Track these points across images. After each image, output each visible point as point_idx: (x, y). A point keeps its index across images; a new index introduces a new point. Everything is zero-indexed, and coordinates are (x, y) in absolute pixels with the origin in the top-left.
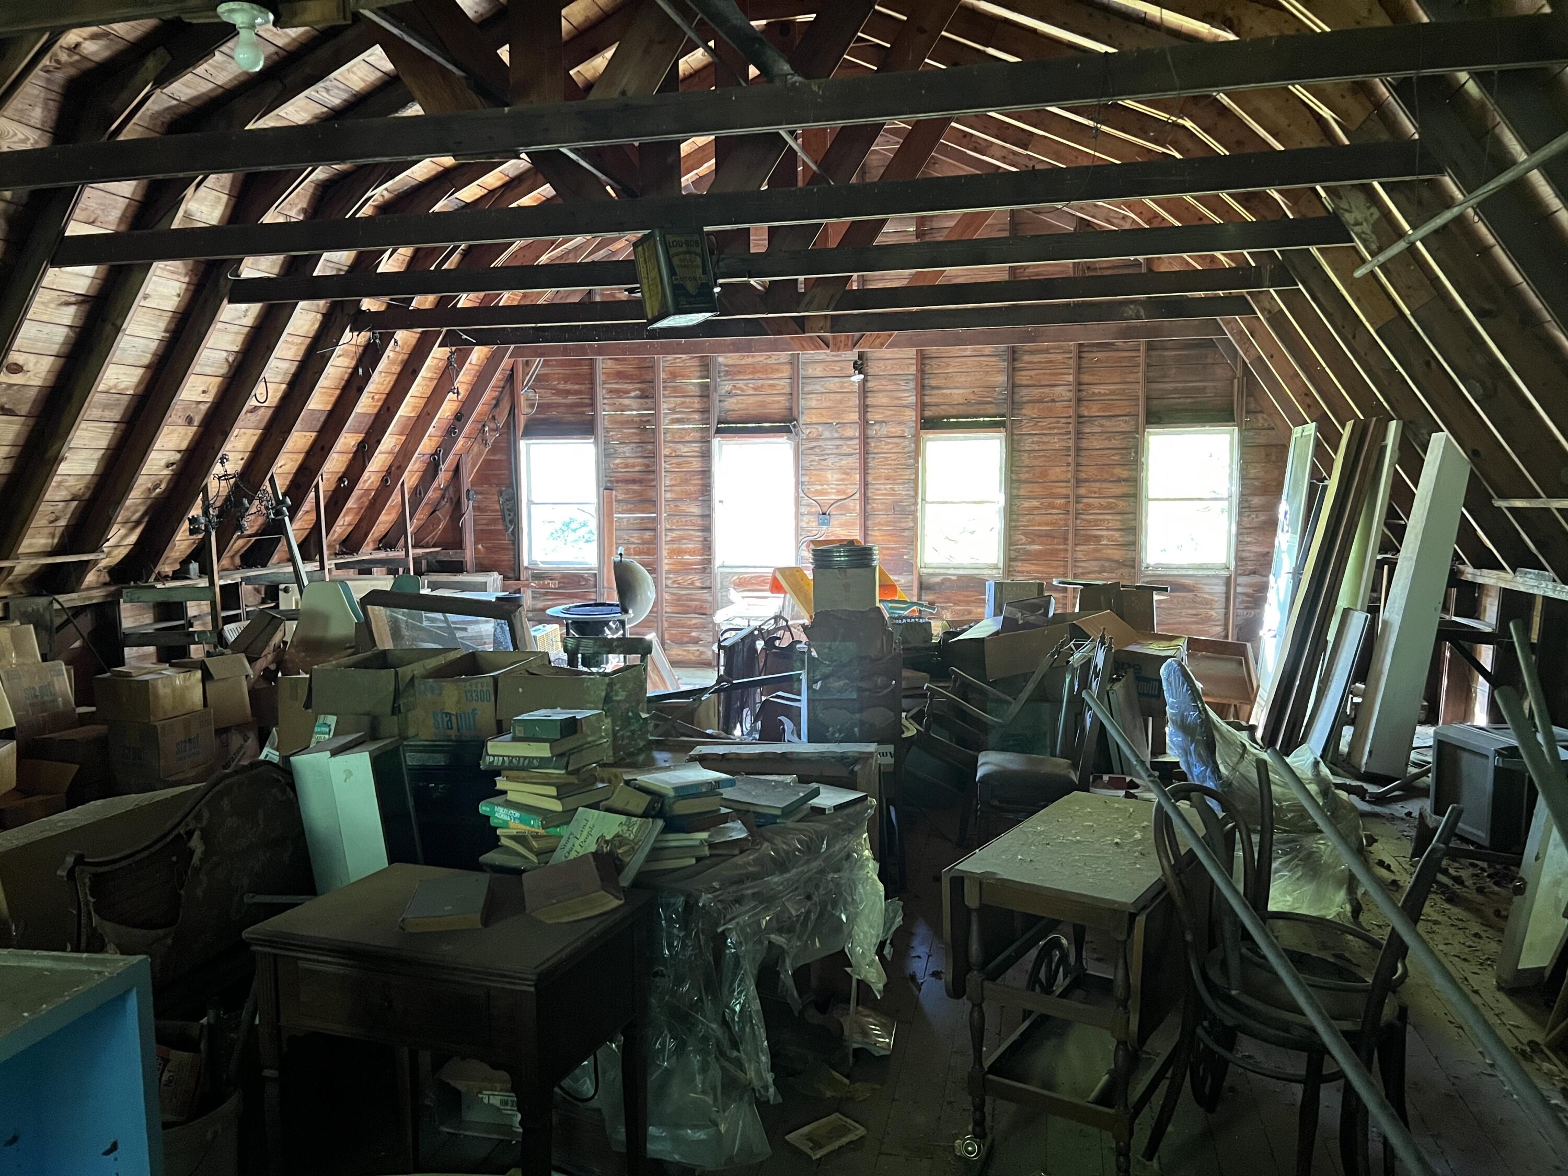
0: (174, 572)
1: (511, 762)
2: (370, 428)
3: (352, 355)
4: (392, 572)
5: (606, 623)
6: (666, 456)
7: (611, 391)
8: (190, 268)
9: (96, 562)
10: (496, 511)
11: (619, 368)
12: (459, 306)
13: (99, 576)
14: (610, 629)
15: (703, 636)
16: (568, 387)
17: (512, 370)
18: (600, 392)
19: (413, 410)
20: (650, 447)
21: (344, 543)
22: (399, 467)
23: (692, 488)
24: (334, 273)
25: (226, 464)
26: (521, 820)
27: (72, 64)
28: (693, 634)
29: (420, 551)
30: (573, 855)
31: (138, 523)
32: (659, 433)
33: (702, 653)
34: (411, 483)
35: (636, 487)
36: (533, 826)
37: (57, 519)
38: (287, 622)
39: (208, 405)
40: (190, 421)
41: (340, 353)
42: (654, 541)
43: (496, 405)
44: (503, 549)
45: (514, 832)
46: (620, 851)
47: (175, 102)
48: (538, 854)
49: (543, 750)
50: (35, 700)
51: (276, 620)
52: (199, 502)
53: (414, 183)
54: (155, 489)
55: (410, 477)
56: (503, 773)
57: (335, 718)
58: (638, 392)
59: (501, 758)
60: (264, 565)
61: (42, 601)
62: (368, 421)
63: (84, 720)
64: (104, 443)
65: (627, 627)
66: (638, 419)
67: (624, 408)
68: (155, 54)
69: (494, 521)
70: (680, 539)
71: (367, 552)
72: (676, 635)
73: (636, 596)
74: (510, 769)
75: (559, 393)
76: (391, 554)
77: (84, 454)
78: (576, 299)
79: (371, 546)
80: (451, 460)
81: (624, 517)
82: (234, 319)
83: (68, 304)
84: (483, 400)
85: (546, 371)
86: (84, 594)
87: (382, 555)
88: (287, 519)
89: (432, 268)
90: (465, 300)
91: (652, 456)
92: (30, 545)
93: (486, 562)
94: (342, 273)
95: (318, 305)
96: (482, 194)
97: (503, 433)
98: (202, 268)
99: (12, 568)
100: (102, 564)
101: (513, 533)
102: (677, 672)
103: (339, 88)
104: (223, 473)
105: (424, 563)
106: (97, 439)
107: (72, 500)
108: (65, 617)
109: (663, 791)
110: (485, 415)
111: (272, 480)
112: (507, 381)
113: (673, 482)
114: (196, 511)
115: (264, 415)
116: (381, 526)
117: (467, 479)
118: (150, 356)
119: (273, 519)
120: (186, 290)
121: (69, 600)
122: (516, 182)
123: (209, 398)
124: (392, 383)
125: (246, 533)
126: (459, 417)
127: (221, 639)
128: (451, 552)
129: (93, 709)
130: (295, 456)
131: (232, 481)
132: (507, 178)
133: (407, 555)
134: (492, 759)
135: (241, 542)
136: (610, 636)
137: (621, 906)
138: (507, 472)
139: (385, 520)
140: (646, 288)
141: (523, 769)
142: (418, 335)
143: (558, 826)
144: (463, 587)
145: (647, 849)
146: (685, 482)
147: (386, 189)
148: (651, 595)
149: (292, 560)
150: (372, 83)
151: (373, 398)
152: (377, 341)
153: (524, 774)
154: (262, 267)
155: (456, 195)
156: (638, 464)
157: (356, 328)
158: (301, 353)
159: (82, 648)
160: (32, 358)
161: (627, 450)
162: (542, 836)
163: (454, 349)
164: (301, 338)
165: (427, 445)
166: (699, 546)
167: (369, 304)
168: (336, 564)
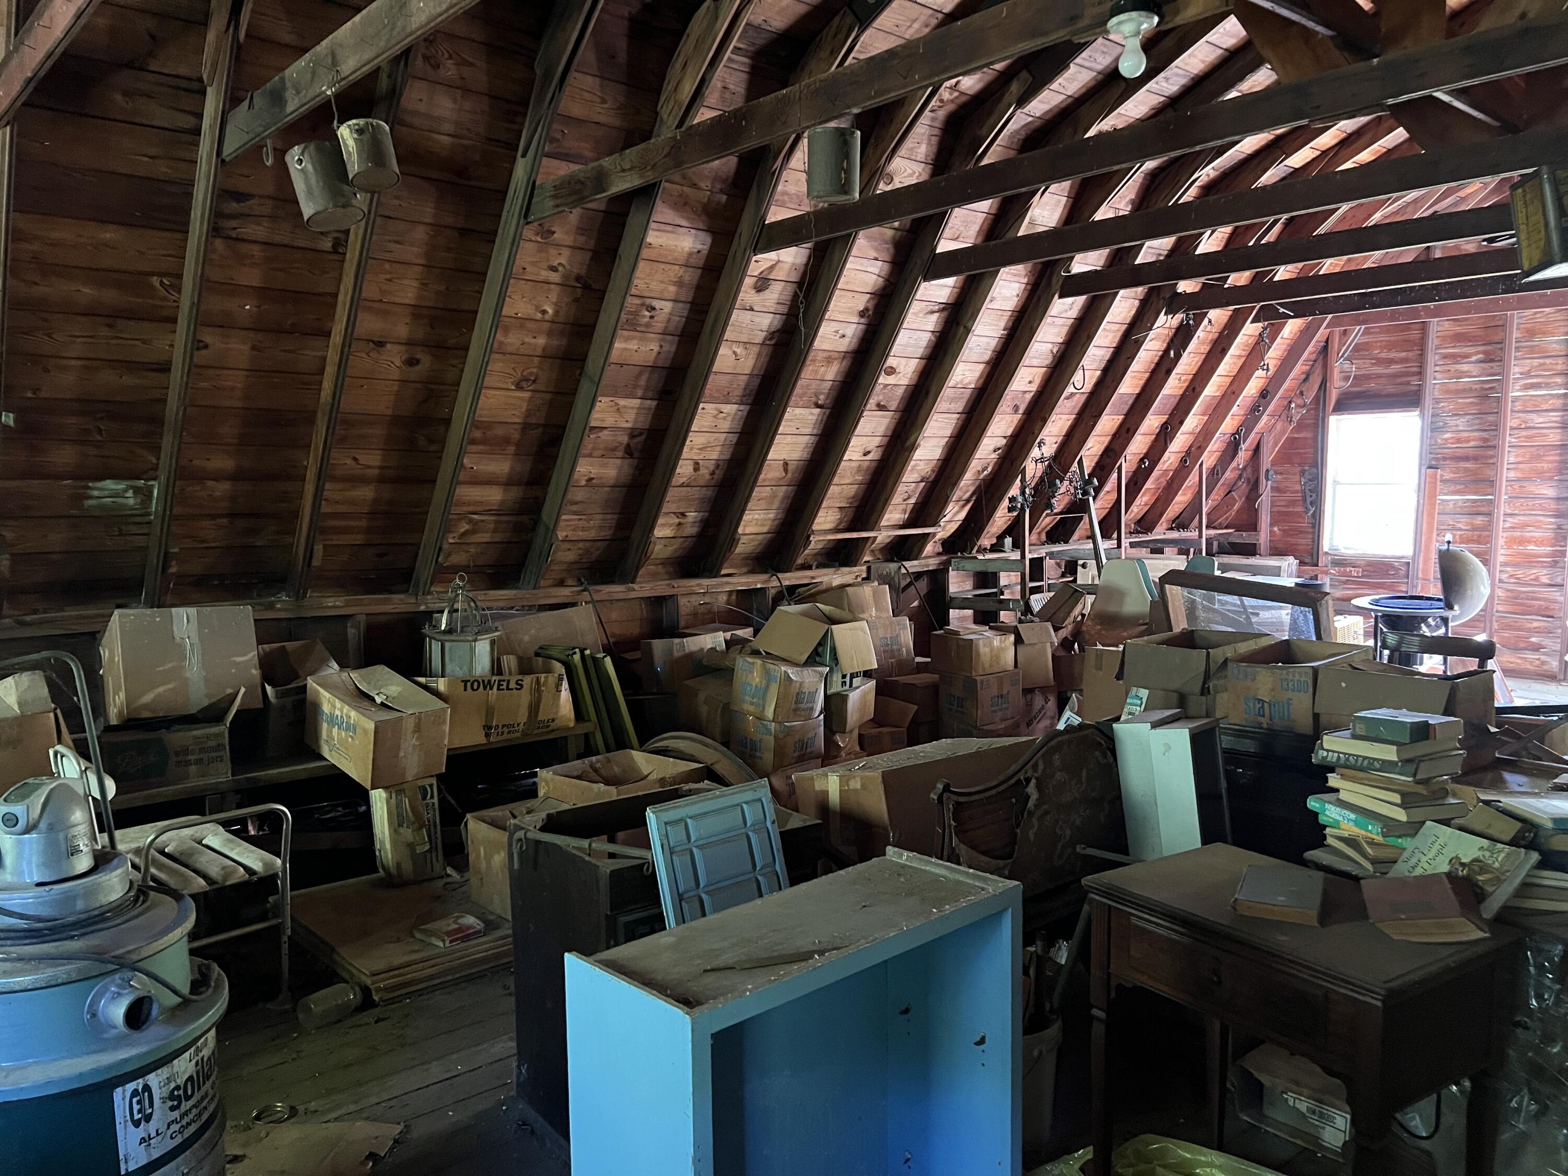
0: (992, 545)
1: (1348, 759)
2: (1174, 409)
3: (1163, 338)
4: (1184, 552)
5: (1424, 619)
6: (1512, 428)
7: (1445, 357)
8: (1029, 269)
9: (934, 534)
10: (1297, 492)
11: (1458, 329)
12: (1276, 279)
13: (934, 547)
14: (1429, 626)
15: (1546, 642)
16: (1392, 355)
17: (1327, 342)
18: (1432, 358)
19: (1218, 390)
20: (1491, 418)
21: (1139, 522)
22: (1200, 447)
23: (1545, 465)
24: (1153, 259)
25: (1044, 449)
26: (1356, 823)
27: (952, 101)
28: (1533, 639)
29: (1213, 532)
30: (1418, 872)
31: (968, 501)
32: (1506, 401)
33: (1543, 663)
34: (1209, 463)
35: (1468, 465)
36: (1371, 832)
37: (909, 498)
38: (1087, 596)
39: (1032, 394)
40: (1016, 409)
41: (1153, 336)
42: (1488, 527)
43: (1306, 380)
44: (1301, 532)
45: (1346, 834)
46: (1480, 878)
47: (1030, 119)
48: (1374, 862)
49: (1389, 753)
50: (886, 648)
51: (1077, 594)
52: (1018, 482)
53: (1243, 156)
54: (983, 471)
55: (1209, 458)
56: (1337, 770)
57: (1147, 691)
58: (1481, 356)
59: (1336, 755)
60: (1066, 542)
61: (893, 566)
62: (1174, 402)
63: (921, 668)
64: (948, 433)
65: (1451, 624)
66: (1477, 386)
67: (1460, 375)
68: (1018, 79)
69: (1293, 503)
70: (1524, 526)
71: (1160, 533)
72: (1509, 638)
73: (1466, 590)
74: (1346, 767)
75: (1380, 362)
76: (1184, 534)
77: (933, 442)
78: (1409, 259)
79: (1165, 526)
80: (1252, 438)
81: (1451, 499)
82: (1061, 313)
83: (932, 312)
84: (1292, 375)
85: (1365, 339)
86: (923, 562)
87: (1175, 535)
88: (1091, 499)
89: (1251, 244)
90: (1283, 273)
91: (1495, 428)
92: (888, 520)
93: (1280, 546)
94: (1162, 258)
95: (1136, 292)
96: (1314, 156)
97: (1312, 409)
98: (1040, 266)
99: (875, 538)
100: (938, 537)
101: (1314, 515)
102: (1511, 683)
103: (1177, 75)
104: (1039, 456)
105: (1215, 544)
106: (942, 428)
107: (922, 481)
108: (908, 580)
109: (1536, 820)
110: (1292, 391)
111: (1080, 463)
112: (1320, 353)
113: (1520, 459)
114: (1014, 491)
115: (1080, 400)
116: (1176, 506)
117: (1267, 458)
118: (990, 353)
119: (1080, 499)
120: (1025, 289)
121: (913, 566)
122: (1354, 137)
123: (1034, 388)
124: (1200, 363)
125: (1055, 511)
126: (1265, 394)
127: (1028, 609)
128: (1244, 534)
129: (929, 660)
130: (1103, 439)
131: (1046, 463)
132: (1345, 134)
133: (1200, 536)
134: (1325, 754)
135: (1048, 519)
136: (1428, 634)
137: (1485, 939)
138: (1312, 451)
139: (1181, 499)
140: (1523, 236)
141: (1361, 769)
142: (1230, 313)
143: (1400, 837)
144: (1255, 571)
145: (1517, 881)
146: (1538, 458)
147: (1213, 168)
148: (1485, 590)
149: (1092, 537)
150: (1211, 63)
151: (1180, 380)
152: (1191, 322)
153: (1361, 775)
154: (1090, 261)
155: (1286, 162)
156: (1473, 438)
157: (1171, 311)
158: (1117, 340)
159: (919, 607)
160: (903, 361)
161: (1461, 423)
162: (1379, 844)
163: (1266, 323)
164: (1118, 325)
165: (1229, 425)
166: (1550, 535)
167: (1186, 286)
168: (1130, 543)
